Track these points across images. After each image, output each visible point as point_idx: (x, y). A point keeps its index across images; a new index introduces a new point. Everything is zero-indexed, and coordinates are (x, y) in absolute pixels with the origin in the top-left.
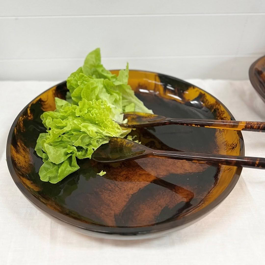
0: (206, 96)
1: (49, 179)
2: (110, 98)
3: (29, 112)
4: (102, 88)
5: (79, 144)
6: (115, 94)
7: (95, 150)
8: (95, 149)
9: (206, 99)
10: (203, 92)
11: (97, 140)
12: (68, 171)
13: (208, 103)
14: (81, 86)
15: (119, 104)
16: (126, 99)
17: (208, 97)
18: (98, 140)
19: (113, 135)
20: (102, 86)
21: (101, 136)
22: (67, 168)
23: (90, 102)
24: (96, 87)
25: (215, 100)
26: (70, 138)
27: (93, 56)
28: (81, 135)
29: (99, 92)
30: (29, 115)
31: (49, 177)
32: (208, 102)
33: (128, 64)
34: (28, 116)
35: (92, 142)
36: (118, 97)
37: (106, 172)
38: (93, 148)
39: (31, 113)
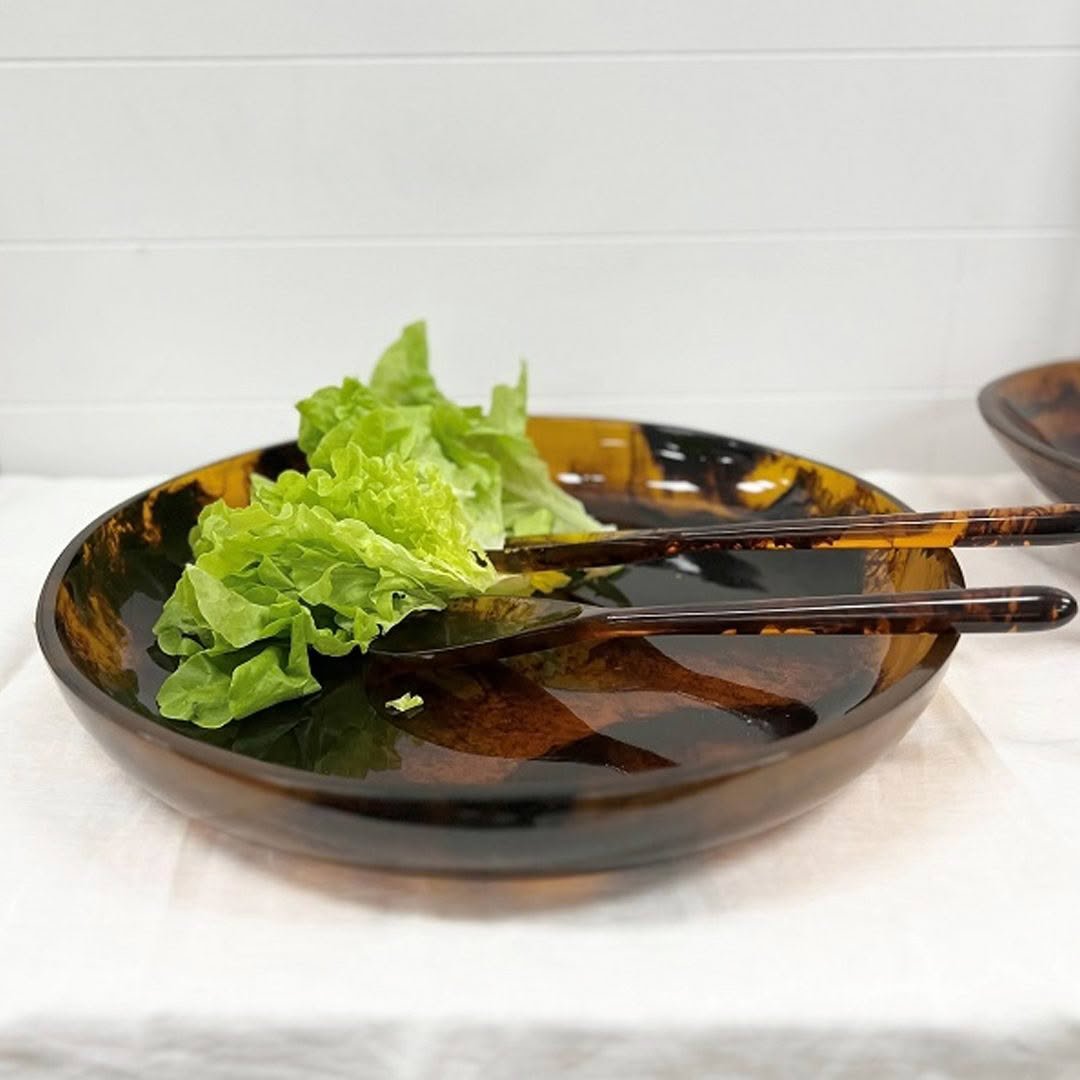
0: (821, 478)
1: (192, 713)
2: (456, 475)
3: (147, 514)
4: (427, 439)
5: (323, 597)
6: (474, 468)
7: (386, 630)
8: (388, 626)
9: (820, 488)
10: (808, 467)
11: (393, 592)
12: (270, 683)
13: (829, 501)
14: (348, 423)
15: (492, 507)
16: (520, 499)
17: (828, 482)
18: (400, 593)
19: (458, 575)
20: (427, 431)
21: (413, 581)
22: (269, 673)
23: (373, 462)
24: (404, 433)
25: (852, 484)
26: (287, 571)
27: (402, 355)
28: (331, 564)
29: (414, 449)
30: (148, 525)
31: (195, 703)
32: (828, 496)
33: (524, 366)
34: (143, 529)
35: (374, 601)
36: (486, 479)
37: (423, 698)
38: (379, 623)
39: (155, 520)
